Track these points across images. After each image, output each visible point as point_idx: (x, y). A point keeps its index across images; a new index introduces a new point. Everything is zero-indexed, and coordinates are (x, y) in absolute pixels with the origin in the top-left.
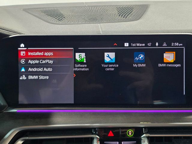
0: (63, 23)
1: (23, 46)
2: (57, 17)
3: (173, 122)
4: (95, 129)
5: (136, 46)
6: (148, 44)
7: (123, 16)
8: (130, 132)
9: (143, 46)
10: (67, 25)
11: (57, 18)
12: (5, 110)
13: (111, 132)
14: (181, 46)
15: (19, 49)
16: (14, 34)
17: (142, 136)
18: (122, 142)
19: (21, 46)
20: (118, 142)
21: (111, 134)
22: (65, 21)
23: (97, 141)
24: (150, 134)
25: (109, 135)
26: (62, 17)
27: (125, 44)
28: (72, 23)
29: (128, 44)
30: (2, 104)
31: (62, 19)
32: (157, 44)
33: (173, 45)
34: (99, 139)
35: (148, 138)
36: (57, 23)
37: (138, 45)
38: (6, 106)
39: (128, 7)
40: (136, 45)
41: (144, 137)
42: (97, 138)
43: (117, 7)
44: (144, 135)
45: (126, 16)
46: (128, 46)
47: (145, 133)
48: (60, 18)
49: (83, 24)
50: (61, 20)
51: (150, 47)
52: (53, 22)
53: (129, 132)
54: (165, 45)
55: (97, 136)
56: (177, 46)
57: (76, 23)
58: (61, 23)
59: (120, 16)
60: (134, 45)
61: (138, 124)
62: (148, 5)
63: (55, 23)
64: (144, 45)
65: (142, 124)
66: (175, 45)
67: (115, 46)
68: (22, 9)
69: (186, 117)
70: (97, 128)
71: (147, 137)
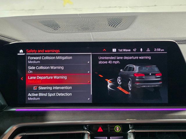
0: (58, 32)
1: (22, 52)
2: (53, 26)
3: (156, 119)
4: (86, 125)
5: (123, 52)
6: (134, 50)
7: (113, 26)
8: (118, 128)
9: (129, 52)
10: (62, 34)
11: (53, 28)
12: (5, 109)
13: (100, 128)
14: (162, 51)
15: (18, 54)
16: (14, 42)
17: (128, 132)
18: (111, 137)
19: (20, 52)
20: (107, 137)
21: (100, 130)
22: (61, 30)
23: (88, 136)
24: (135, 129)
25: (98, 131)
26: (57, 27)
27: (113, 49)
28: (67, 32)
29: (115, 49)
30: (3, 104)
31: (57, 28)
32: (141, 50)
33: (156, 50)
34: (89, 135)
35: (134, 133)
36: (53, 32)
37: (124, 50)
38: (6, 106)
39: (117, 18)
40: (123, 50)
41: (130, 132)
42: (88, 133)
43: (108, 18)
44: (130, 131)
45: (116, 25)
46: (115, 51)
47: (131, 129)
48: (56, 28)
49: (77, 32)
50: (57, 30)
51: (135, 52)
52: (49, 31)
53: (116, 128)
54: (148, 50)
55: (88, 132)
56: (159, 52)
57: (70, 32)
58: (56, 31)
59: (110, 26)
60: (121, 50)
61: (125, 120)
62: (136, 16)
63: (51, 31)
64: (130, 50)
65: (128, 121)
66: (157, 50)
67: (104, 52)
68: (21, 20)
69: (167, 115)
70: (88, 125)
71: (132, 132)
